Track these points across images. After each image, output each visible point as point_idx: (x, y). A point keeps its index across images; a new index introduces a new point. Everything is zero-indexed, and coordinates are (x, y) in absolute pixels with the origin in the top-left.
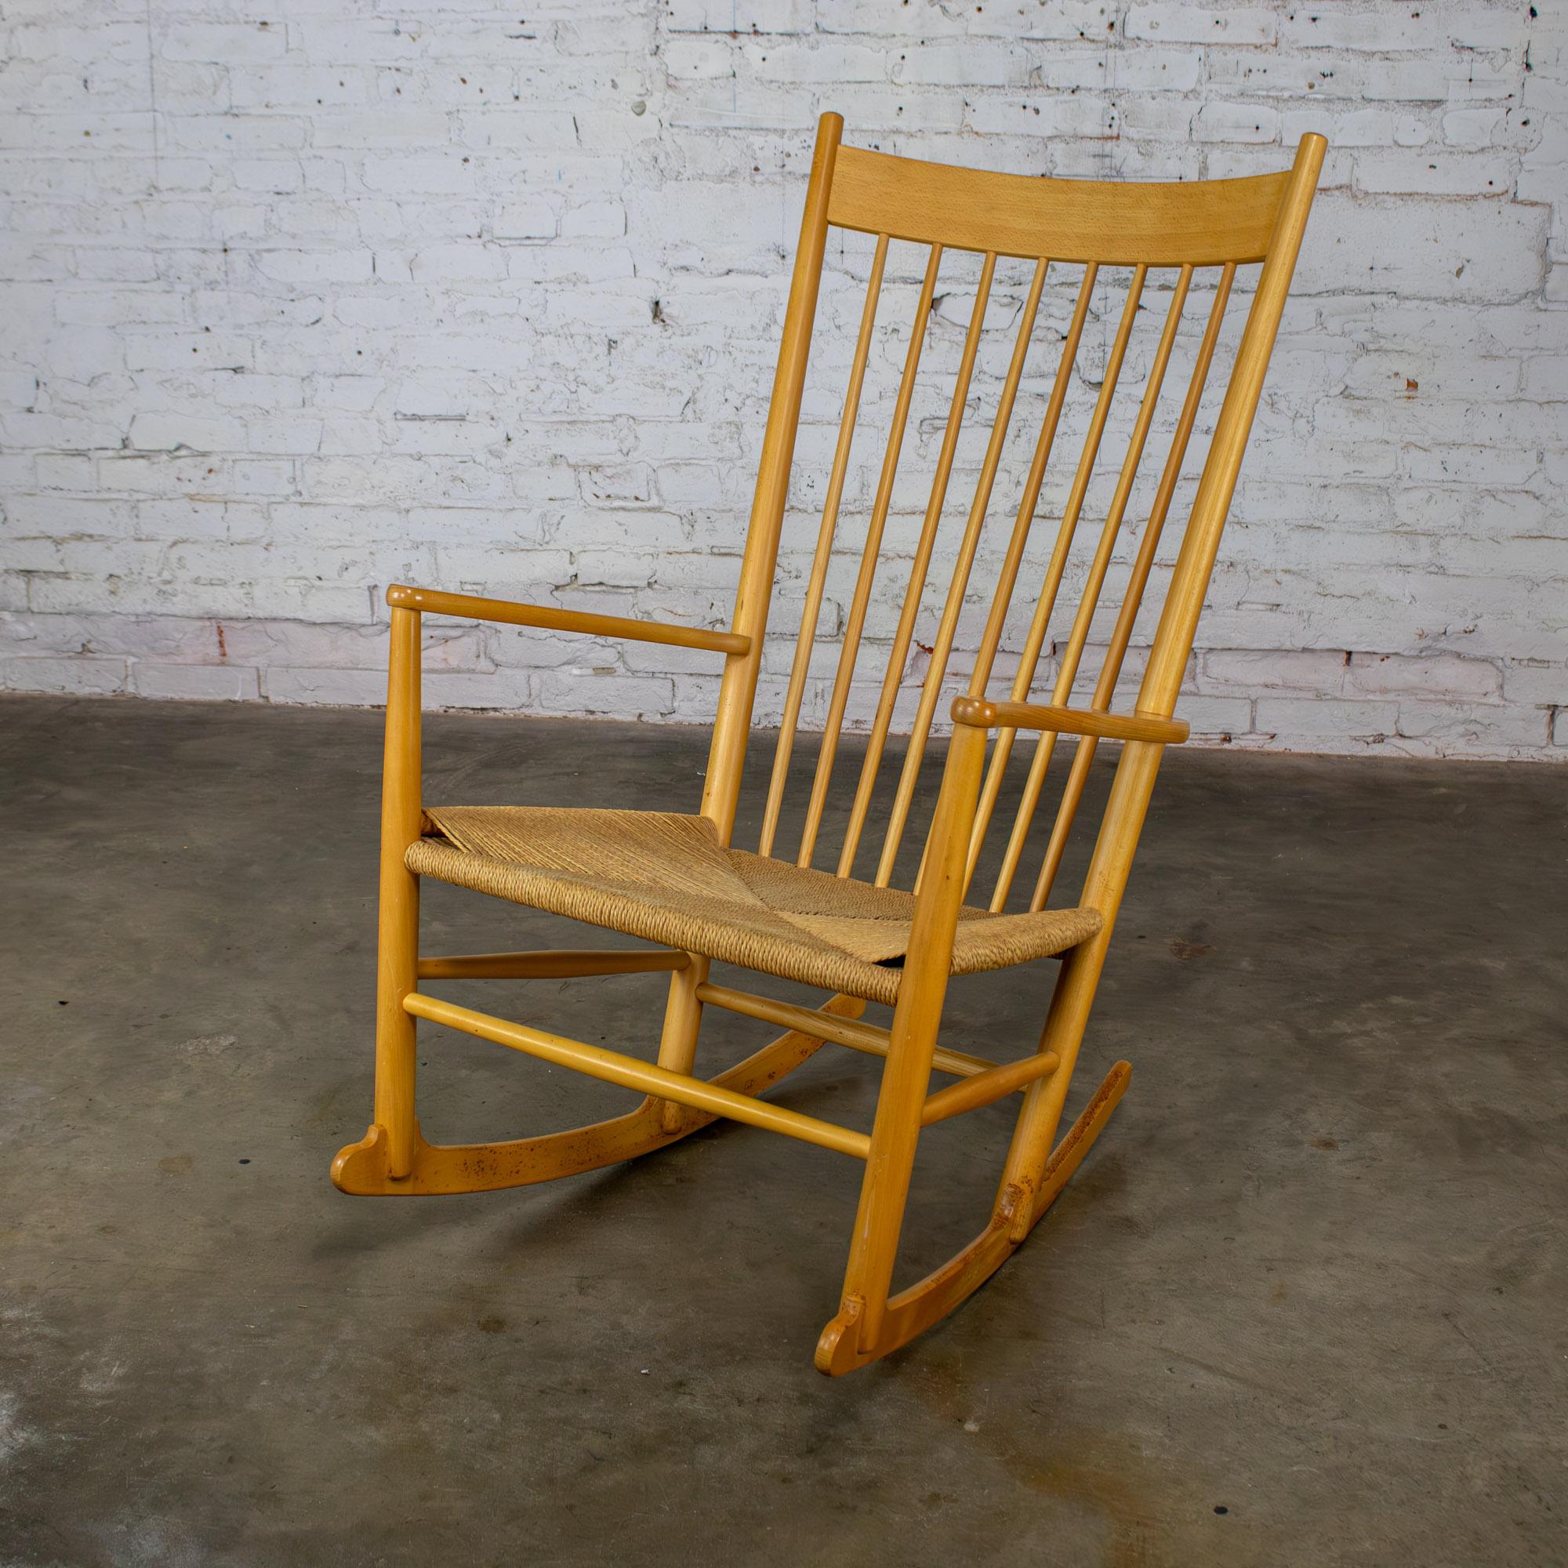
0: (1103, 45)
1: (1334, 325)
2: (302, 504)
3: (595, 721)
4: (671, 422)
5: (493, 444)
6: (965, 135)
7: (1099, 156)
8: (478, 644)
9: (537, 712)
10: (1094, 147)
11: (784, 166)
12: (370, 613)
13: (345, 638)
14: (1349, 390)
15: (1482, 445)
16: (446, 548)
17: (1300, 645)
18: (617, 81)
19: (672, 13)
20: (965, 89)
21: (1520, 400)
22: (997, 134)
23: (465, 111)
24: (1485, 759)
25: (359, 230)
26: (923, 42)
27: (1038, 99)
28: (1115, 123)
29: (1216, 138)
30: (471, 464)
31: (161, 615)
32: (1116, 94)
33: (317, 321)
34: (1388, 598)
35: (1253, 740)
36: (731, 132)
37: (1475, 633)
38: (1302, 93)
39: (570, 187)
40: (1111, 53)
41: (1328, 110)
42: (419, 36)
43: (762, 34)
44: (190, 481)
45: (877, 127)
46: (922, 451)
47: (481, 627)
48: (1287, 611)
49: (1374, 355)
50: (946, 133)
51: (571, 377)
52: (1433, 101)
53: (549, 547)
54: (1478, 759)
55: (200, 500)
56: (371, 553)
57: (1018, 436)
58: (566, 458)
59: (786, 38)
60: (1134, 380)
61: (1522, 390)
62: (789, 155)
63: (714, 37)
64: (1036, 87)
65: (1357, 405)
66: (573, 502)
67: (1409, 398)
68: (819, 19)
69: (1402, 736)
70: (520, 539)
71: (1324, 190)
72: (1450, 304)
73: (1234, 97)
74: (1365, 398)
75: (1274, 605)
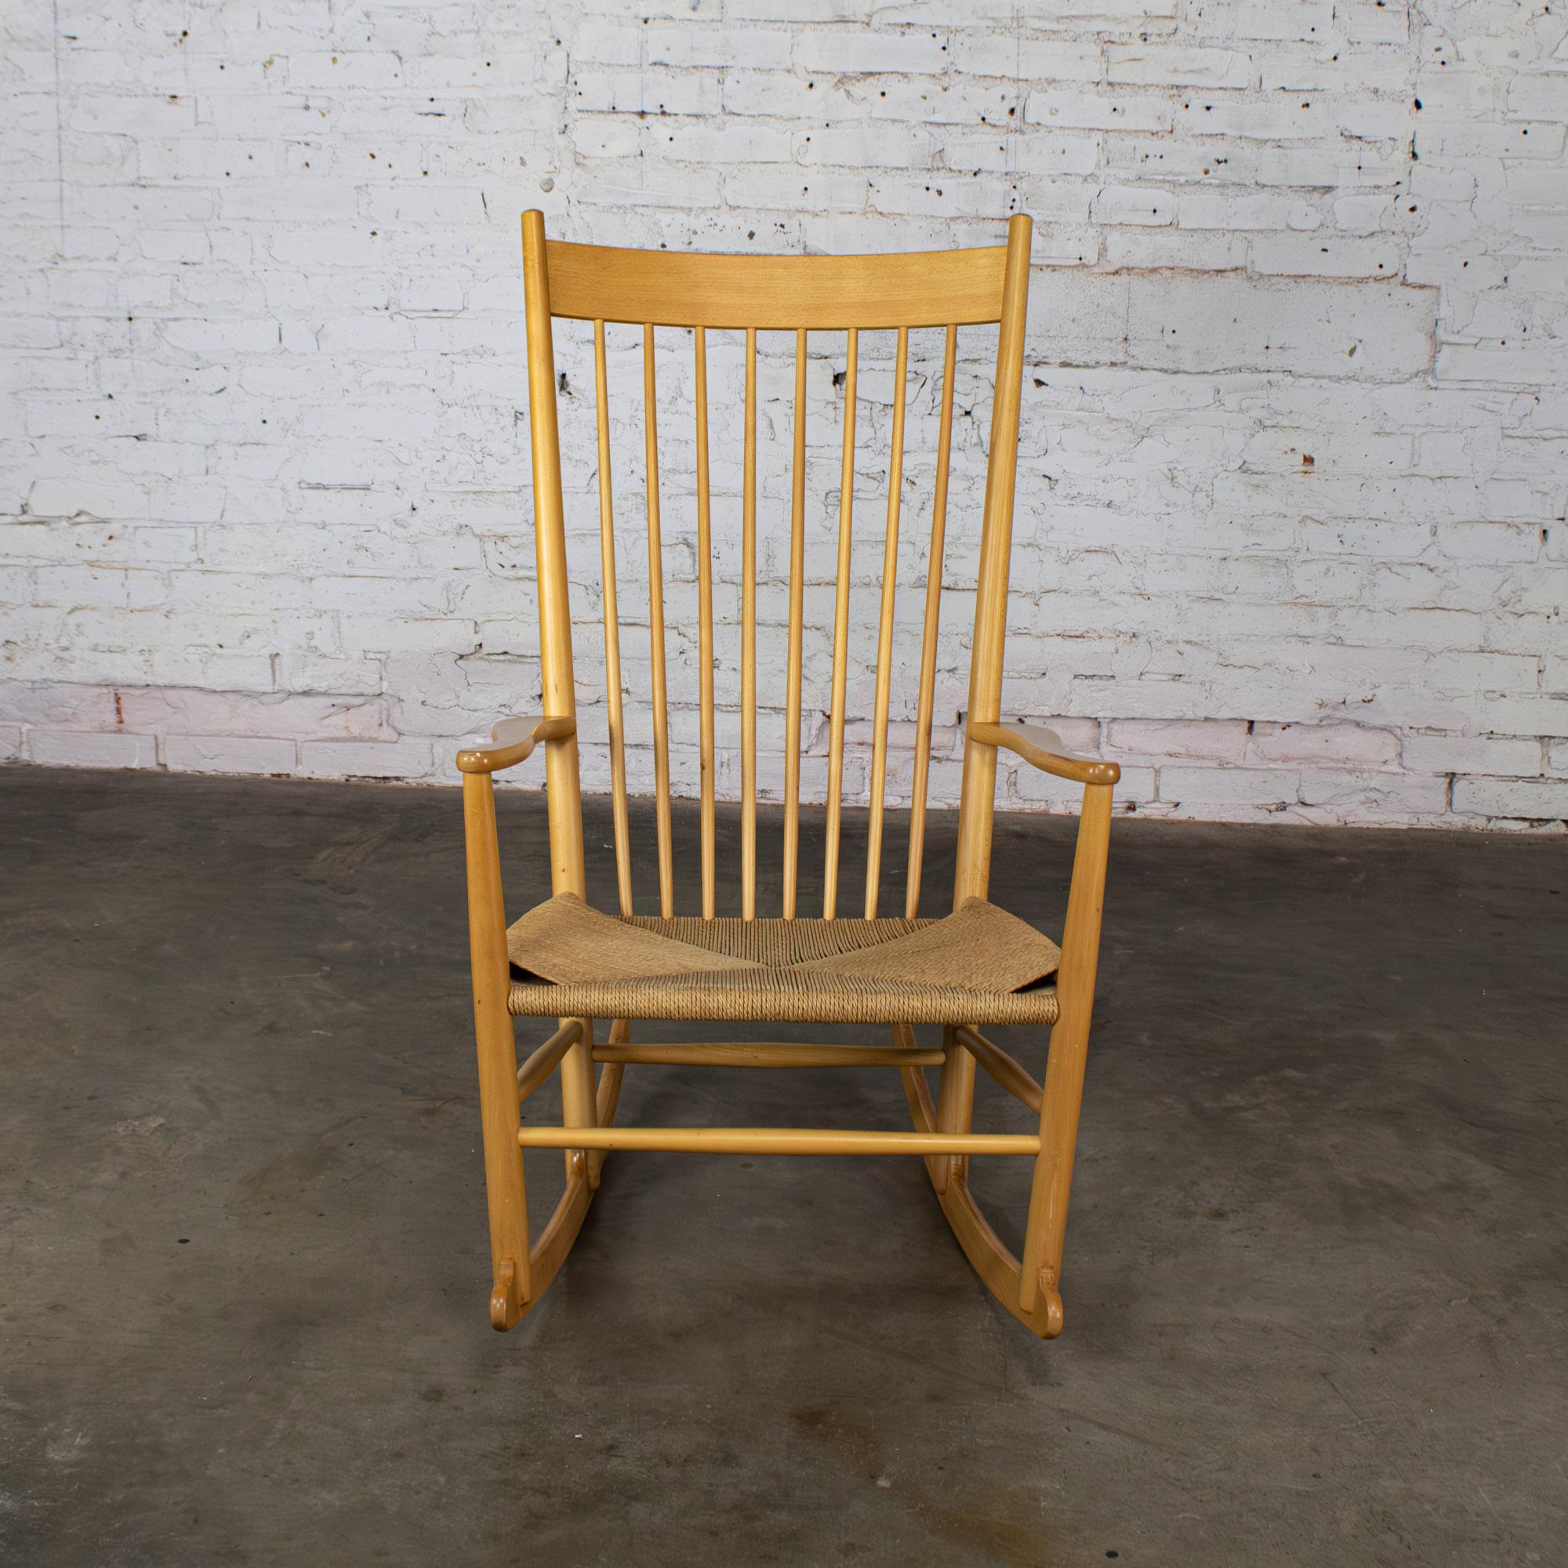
0: (1005, 130)
1: (1231, 402)
3: (499, 790)
4: (577, 493)
5: (400, 513)
6: (869, 215)
7: (1000, 236)
8: (380, 712)
9: (440, 780)
10: (995, 228)
11: (690, 243)
12: (271, 681)
13: (245, 705)
14: (1246, 465)
15: (1377, 519)
16: (349, 617)
17: (1202, 714)
18: (526, 158)
19: (580, 94)
20: (869, 170)
21: (1413, 475)
22: (901, 215)
23: (374, 186)
24: (1385, 826)
25: (266, 300)
26: (827, 125)
27: (939, 181)
28: (1017, 205)
29: (1116, 220)
30: (375, 533)
31: (59, 682)
32: (1017, 176)
33: (222, 390)
34: (1288, 668)
35: (1157, 809)
36: (640, 210)
37: (1372, 703)
38: (1197, 178)
39: (478, 261)
40: (1012, 137)
41: (1222, 195)
42: (329, 112)
43: (669, 115)
44: (90, 547)
45: (783, 207)
46: (827, 523)
47: (384, 696)
48: (1189, 681)
49: (1271, 431)
50: (851, 213)
51: (477, 447)
52: (1324, 188)
53: (456, 615)
54: (1377, 826)
55: (99, 567)
56: (274, 622)
57: (923, 509)
58: (471, 528)
59: (693, 120)
60: (1037, 455)
61: (1414, 466)
62: (695, 233)
63: (622, 117)
64: (938, 169)
65: (1255, 479)
66: (478, 572)
67: (1306, 473)
68: (726, 102)
69: (1304, 804)
70: (425, 608)
71: (1219, 271)
72: (1343, 382)
73: (1132, 182)
74: (1263, 473)
75: (1177, 675)
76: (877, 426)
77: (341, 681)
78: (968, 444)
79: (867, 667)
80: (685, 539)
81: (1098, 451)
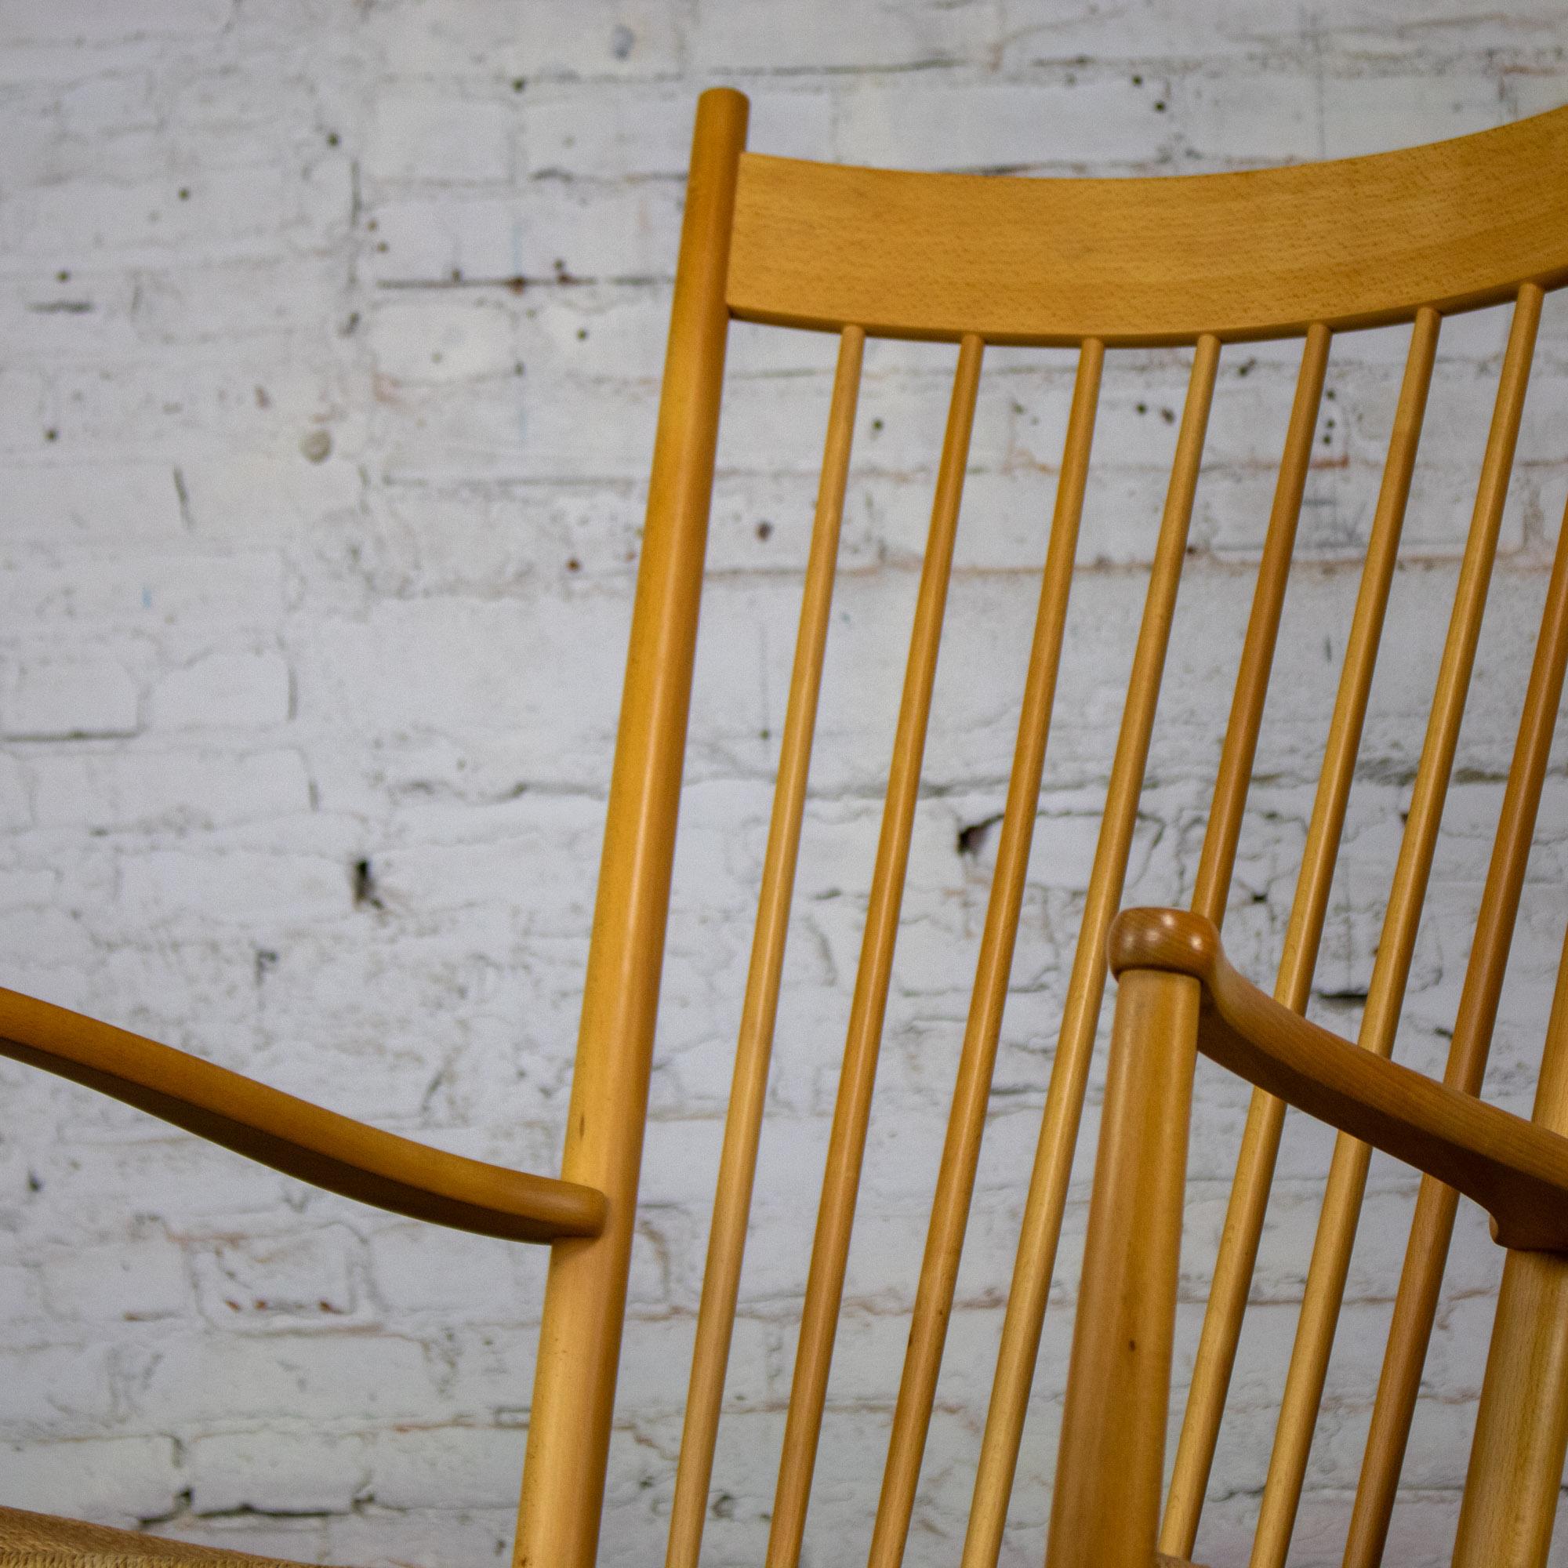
5: (2, 1197)
6: (1018, 473)
11: (631, 555)
18: (269, 391)
19: (383, 248)
20: (1013, 378)
27: (1167, 389)
28: (1337, 433)
32: (1335, 371)
36: (520, 491)
39: (170, 620)
43: (578, 282)
53: (126, 1429)
58: (164, 1223)
59: (629, 291)
63: (475, 293)
66: (179, 1322)
70: (60, 1417)
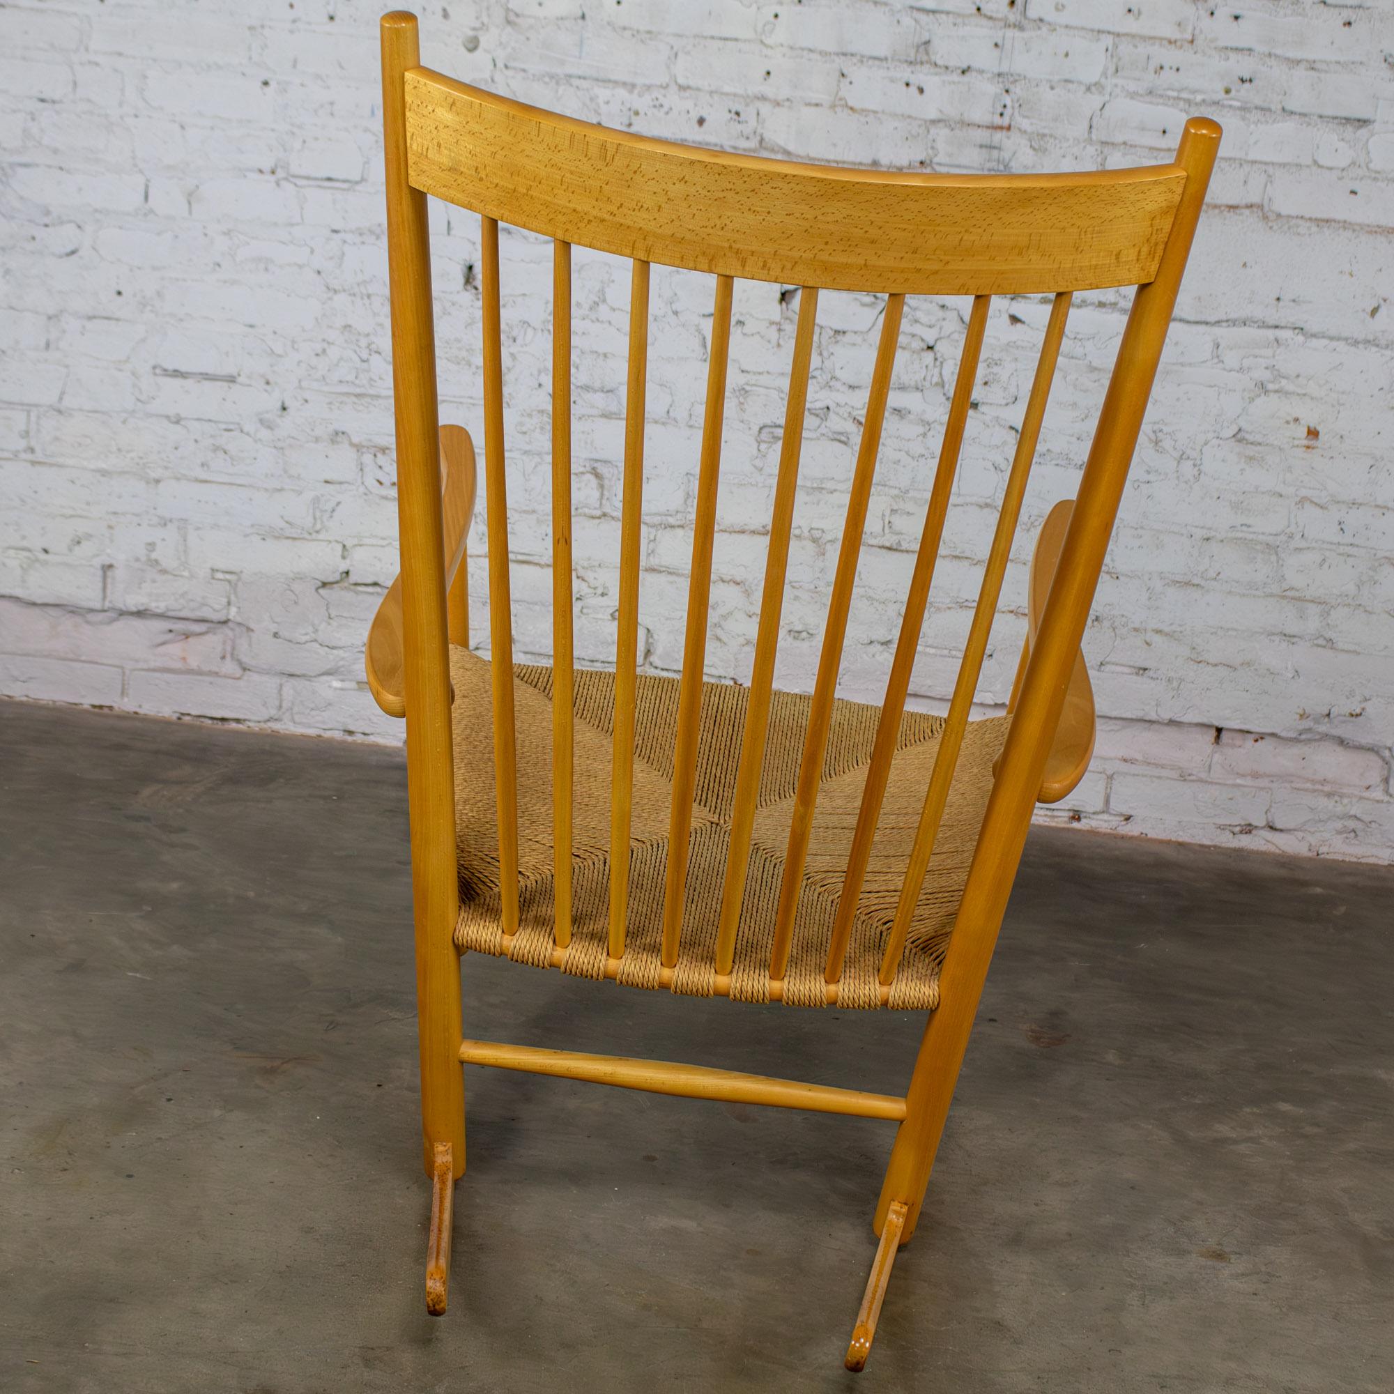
0: (1002, 24)
1: (1231, 359)
2: (33, 463)
3: (354, 743)
4: (474, 405)
5: (267, 412)
6: (839, 109)
7: (986, 147)
8: (224, 643)
9: (287, 727)
10: (982, 136)
11: (630, 123)
12: (101, 596)
13: (68, 623)
14: (1242, 434)
15: (1385, 507)
16: (198, 529)
17: (1166, 715)
18: (449, 10)
20: (843, 58)
22: (875, 112)
23: (270, 27)
24: (1363, 861)
25: (133, 152)
27: (922, 76)
28: (1008, 112)
29: (1119, 138)
30: (237, 433)
32: (1011, 79)
33: (73, 253)
34: (1268, 670)
35: (1106, 821)
36: (576, 82)
37: (1360, 718)
38: (1216, 97)
40: (1010, 33)
41: (1243, 119)
45: (741, 92)
46: (758, 463)
47: (230, 624)
48: (1155, 676)
49: (1273, 396)
50: (817, 105)
51: (363, 343)
52: (1359, 120)
53: (321, 536)
54: (1355, 860)
56: (110, 527)
58: (349, 436)
60: (1004, 402)
62: (637, 113)
64: (922, 63)
65: (1251, 450)
66: (352, 487)
67: (1308, 447)
69: (1272, 828)
70: (288, 525)
71: (1232, 207)
72: (1361, 346)
73: (1141, 96)
74: (1260, 444)
75: (1141, 669)
76: (825, 354)
77: (182, 601)
78: (927, 384)
79: (790, 631)
80: (594, 469)
81: (1075, 404)
